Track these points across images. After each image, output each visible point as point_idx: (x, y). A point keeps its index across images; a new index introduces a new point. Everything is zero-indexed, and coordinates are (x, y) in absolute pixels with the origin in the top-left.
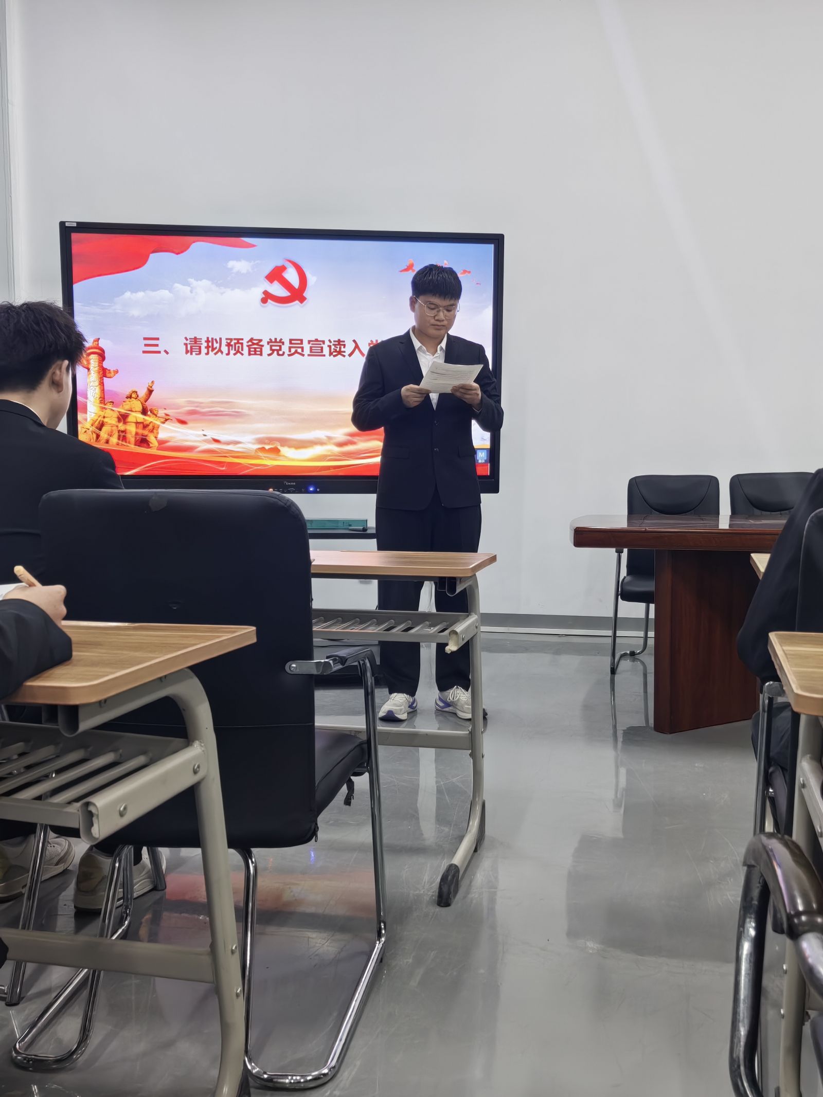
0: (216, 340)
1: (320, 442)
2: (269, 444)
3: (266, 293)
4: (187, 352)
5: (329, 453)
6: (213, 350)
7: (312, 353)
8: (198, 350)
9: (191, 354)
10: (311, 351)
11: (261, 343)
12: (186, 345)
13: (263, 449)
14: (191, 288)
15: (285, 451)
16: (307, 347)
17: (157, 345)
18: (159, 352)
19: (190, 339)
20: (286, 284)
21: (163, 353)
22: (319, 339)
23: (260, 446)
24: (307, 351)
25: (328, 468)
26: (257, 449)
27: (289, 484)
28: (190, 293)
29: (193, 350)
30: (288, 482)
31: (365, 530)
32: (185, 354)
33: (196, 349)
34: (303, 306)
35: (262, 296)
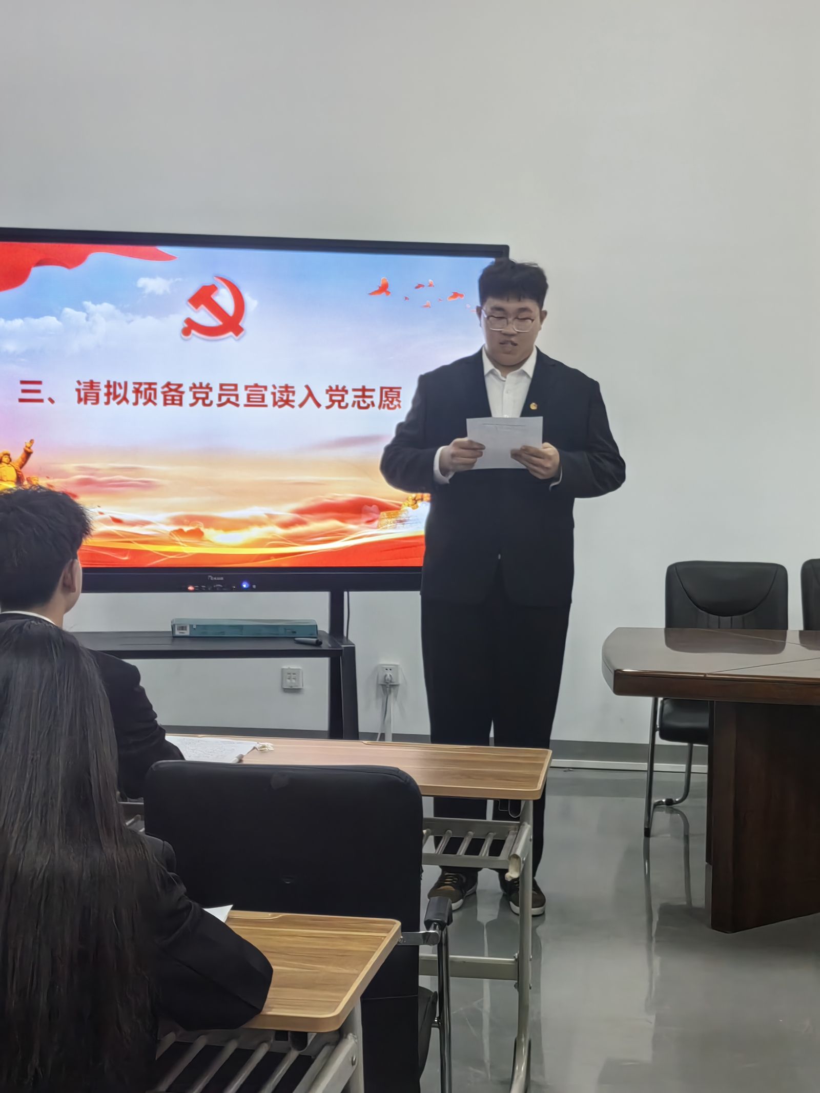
0: (120, 385)
1: (258, 522)
2: (188, 525)
3: (189, 321)
4: (80, 400)
5: (270, 537)
6: (116, 397)
7: (250, 403)
8: (95, 398)
9: (86, 403)
10: (248, 400)
11: (181, 389)
12: (78, 390)
13: (180, 532)
14: (88, 314)
15: (210, 533)
16: (243, 395)
17: (38, 391)
18: (41, 401)
19: (84, 383)
20: (216, 310)
21: (47, 401)
22: (260, 384)
23: (177, 528)
24: (243, 400)
25: (268, 557)
26: (172, 532)
27: (215, 579)
28: (85, 321)
29: (89, 398)
30: (214, 576)
31: (319, 643)
32: (77, 404)
33: (92, 396)
34: (239, 340)
35: (183, 325)
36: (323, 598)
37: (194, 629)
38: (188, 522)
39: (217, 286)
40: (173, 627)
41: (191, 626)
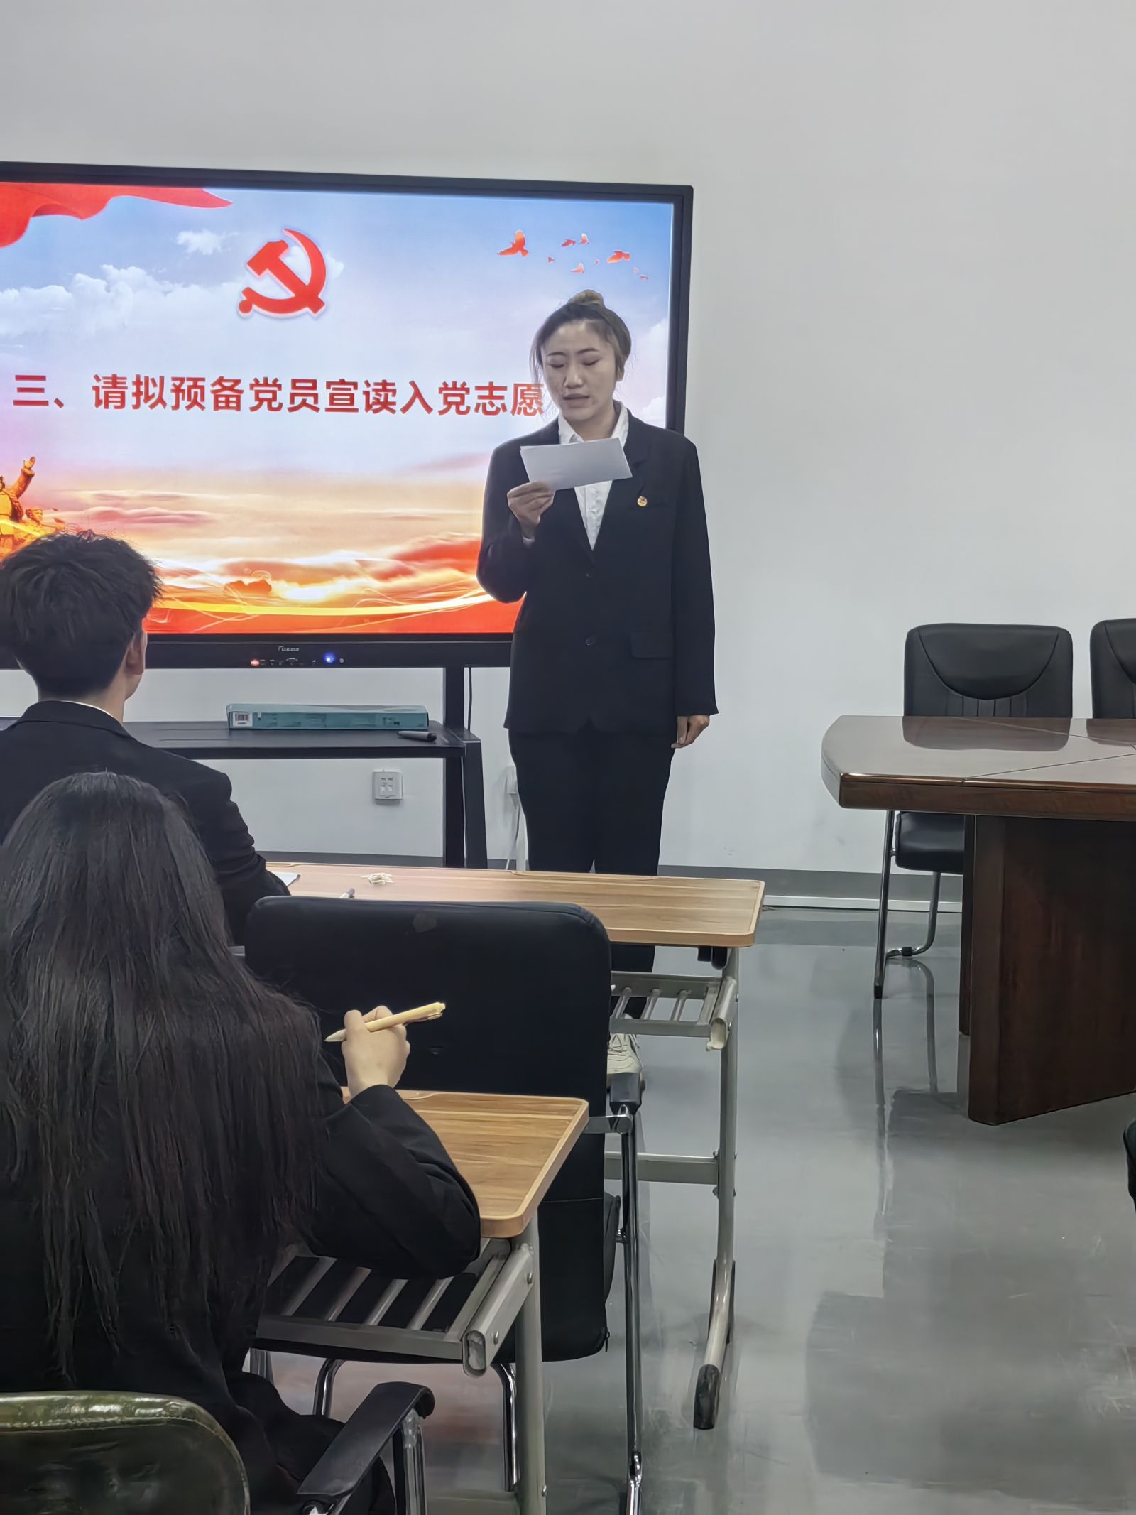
0: (153, 380)
1: (347, 572)
2: (249, 575)
3: (248, 292)
4: (98, 403)
5: (362, 592)
6: (148, 398)
7: (334, 406)
8: (119, 400)
9: (106, 406)
10: (332, 403)
11: (237, 388)
12: (96, 389)
13: (239, 585)
14: (108, 282)
15: (280, 588)
16: (324, 394)
17: (41, 390)
18: (45, 403)
19: (105, 378)
20: (287, 276)
21: (53, 405)
22: (346, 381)
23: (234, 579)
24: (324, 402)
25: (360, 619)
26: (227, 584)
27: (288, 650)
28: (105, 292)
29: (110, 399)
30: (286, 646)
31: (431, 739)
32: (94, 407)
33: (115, 398)
34: (318, 317)
35: (241, 298)
36: (437, 675)
37: (259, 719)
38: (250, 572)
39: (287, 242)
40: (230, 715)
41: (255, 715)
